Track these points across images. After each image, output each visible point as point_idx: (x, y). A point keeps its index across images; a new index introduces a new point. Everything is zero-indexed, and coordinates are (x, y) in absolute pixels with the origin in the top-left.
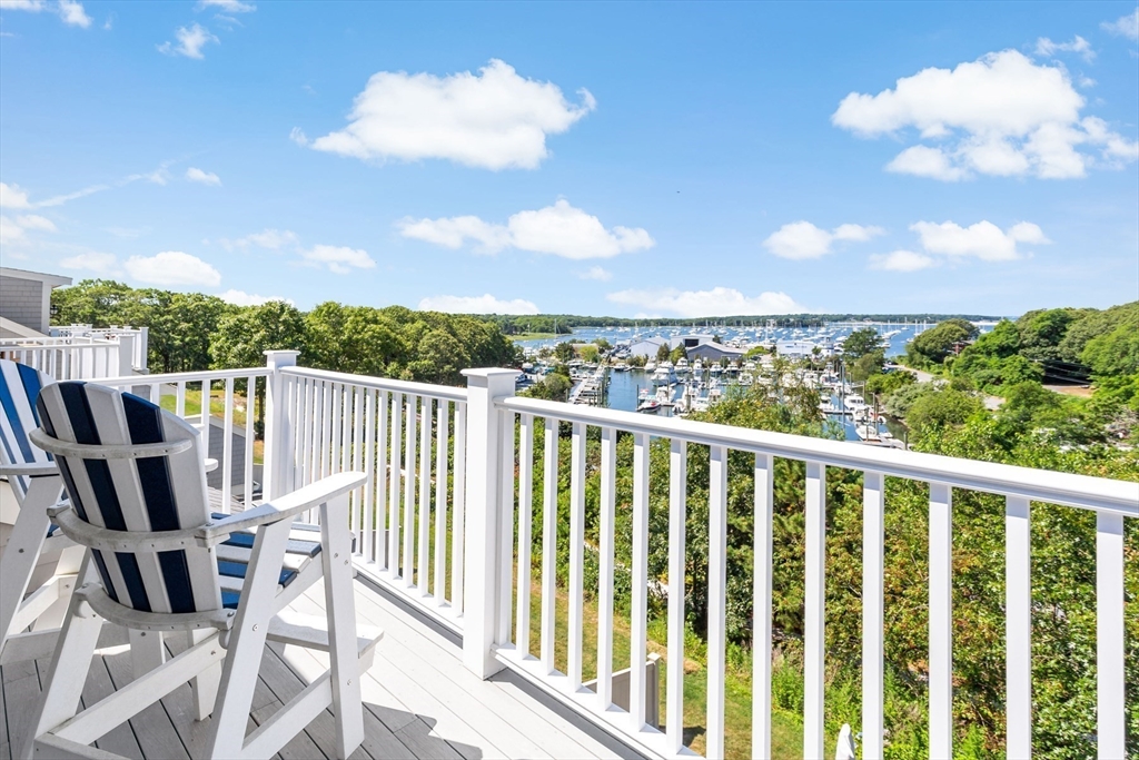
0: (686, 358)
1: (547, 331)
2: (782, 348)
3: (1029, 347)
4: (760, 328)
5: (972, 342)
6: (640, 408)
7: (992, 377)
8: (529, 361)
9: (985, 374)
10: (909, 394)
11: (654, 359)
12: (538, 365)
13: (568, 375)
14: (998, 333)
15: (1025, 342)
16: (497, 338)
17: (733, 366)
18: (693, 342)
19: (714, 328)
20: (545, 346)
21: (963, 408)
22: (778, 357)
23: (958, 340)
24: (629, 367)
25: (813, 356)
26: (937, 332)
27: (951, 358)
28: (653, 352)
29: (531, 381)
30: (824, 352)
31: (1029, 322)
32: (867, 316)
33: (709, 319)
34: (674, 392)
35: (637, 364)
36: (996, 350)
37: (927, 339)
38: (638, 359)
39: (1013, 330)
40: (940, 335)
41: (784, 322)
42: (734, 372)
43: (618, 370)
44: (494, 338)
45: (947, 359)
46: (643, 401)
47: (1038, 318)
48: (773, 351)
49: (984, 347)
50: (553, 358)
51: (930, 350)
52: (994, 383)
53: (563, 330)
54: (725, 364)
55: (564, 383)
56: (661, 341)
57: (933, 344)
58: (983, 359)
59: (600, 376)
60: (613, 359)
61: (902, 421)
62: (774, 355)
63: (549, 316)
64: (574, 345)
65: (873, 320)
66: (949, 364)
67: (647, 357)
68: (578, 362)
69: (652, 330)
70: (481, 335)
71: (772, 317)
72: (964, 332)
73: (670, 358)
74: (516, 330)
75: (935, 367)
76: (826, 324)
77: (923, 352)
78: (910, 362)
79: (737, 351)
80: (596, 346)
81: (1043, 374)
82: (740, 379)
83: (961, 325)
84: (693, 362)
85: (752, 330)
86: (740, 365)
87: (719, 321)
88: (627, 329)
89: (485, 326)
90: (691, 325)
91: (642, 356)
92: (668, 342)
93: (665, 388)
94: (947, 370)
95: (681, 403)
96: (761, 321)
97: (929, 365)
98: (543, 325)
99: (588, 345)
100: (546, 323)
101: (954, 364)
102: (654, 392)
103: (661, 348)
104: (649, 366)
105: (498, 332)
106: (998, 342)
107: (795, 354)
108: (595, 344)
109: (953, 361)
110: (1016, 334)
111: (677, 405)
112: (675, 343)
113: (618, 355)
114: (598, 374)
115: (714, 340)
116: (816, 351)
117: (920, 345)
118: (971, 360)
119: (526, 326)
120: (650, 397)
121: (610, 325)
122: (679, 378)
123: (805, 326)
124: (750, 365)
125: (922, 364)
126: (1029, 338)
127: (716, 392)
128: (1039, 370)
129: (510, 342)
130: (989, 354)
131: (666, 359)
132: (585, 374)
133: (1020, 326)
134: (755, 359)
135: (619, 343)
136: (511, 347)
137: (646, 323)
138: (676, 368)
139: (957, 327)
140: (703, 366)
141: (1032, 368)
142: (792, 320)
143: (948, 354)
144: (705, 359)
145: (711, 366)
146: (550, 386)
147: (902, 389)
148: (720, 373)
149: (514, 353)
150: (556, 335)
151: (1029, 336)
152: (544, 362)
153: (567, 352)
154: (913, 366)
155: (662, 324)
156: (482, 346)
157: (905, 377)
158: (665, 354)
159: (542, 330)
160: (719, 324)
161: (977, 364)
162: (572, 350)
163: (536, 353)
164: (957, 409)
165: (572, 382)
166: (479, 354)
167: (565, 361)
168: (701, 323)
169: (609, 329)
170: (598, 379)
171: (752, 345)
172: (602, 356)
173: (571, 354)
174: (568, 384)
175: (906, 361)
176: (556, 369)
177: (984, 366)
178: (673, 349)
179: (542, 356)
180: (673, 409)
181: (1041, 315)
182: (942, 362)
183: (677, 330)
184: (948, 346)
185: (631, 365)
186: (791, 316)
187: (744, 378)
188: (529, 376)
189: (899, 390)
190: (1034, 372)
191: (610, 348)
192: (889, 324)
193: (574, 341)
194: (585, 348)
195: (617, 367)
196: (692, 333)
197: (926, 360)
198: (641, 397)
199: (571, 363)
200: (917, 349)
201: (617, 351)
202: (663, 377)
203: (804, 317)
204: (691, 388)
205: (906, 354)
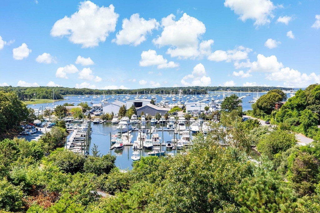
0: (136, 114)
1: (47, 98)
2: (188, 108)
3: (311, 105)
4: (174, 95)
5: (284, 103)
6: (112, 147)
7: (295, 122)
8: (38, 119)
9: (291, 120)
10: (258, 133)
11: (117, 115)
12: (44, 121)
13: (64, 127)
14: (297, 97)
15: (309, 102)
16: (16, 103)
17: (163, 119)
18: (139, 104)
19: (149, 95)
20: (48, 108)
21: (287, 140)
22: (187, 112)
23: (278, 101)
24: (102, 121)
25: (205, 112)
26: (268, 97)
27: (275, 112)
28: (116, 111)
29: (40, 133)
30: (211, 109)
31: (311, 91)
32: (229, 88)
33: (146, 89)
34: (132, 136)
35: (107, 119)
36: (296, 107)
37: (263, 101)
38: (108, 116)
39: (304, 96)
40: (269, 99)
41: (187, 91)
42: (164, 122)
43: (95, 123)
44: (14, 103)
45: (273, 112)
46: (114, 143)
47: (315, 89)
48: (183, 108)
49: (290, 105)
50: (53, 116)
51: (264, 107)
52: (295, 125)
53: (58, 97)
54: (159, 117)
55: (63, 133)
56: (121, 104)
57: (266, 104)
58: (290, 112)
59: (85, 127)
60: (92, 116)
61: (255, 148)
62: (184, 112)
63: (48, 88)
64: (67, 107)
65: (232, 90)
66: (274, 115)
67: (113, 113)
68: (70, 118)
69: (113, 96)
70: (5, 101)
71: (180, 88)
72: (280, 96)
73: (127, 114)
74: (26, 97)
75: (267, 117)
76: (208, 92)
77: (261, 108)
78: (254, 114)
79: (164, 109)
80: (81, 108)
81: (318, 119)
82: (168, 126)
83: (278, 93)
84: (140, 117)
85: (170, 96)
86: (167, 118)
87: (151, 91)
88: (99, 96)
89: (7, 94)
90: (136, 93)
91: (110, 113)
92: (125, 104)
93: (126, 134)
94: (273, 118)
95: (136, 143)
96: (175, 91)
97: (264, 116)
98: (44, 94)
99: (76, 107)
100: (47, 92)
101: (276, 115)
102: (120, 137)
103: (121, 108)
104: (114, 120)
105: (16, 99)
106: (297, 102)
107: (196, 111)
108: (80, 107)
109: (276, 113)
110: (305, 98)
111: (135, 145)
112: (129, 105)
113: (95, 113)
114: (83, 127)
115: (151, 102)
116: (207, 109)
117: (260, 104)
118: (285, 113)
119: (33, 94)
120: (118, 141)
121: (87, 94)
122: (133, 127)
123: (198, 93)
124: (172, 118)
125: (260, 115)
126: (311, 100)
127: (156, 135)
128: (317, 117)
129: (25, 106)
130: (292, 109)
131: (124, 115)
132: (76, 126)
133: (307, 93)
134: (175, 114)
135: (94, 105)
136: (26, 109)
137: (109, 92)
138: (131, 121)
139: (277, 94)
140: (146, 119)
141: (314, 116)
142: (191, 90)
143: (273, 109)
144: (147, 114)
145: (150, 119)
146: (54, 135)
147: (254, 130)
148: (156, 123)
149: (28, 113)
150: (53, 101)
151: (311, 99)
152: (48, 119)
153: (62, 111)
154: (256, 116)
155: (119, 93)
156: (6, 109)
157: (255, 123)
158: (123, 112)
159: (44, 97)
160: (151, 92)
161: (288, 115)
162: (65, 110)
163: (41, 113)
164: (284, 141)
165: (67, 132)
166: (4, 114)
167: (62, 118)
168: (142, 92)
169: (87, 96)
170: (85, 130)
171: (172, 106)
172: (85, 114)
173: (65, 113)
174: (65, 133)
175: (252, 114)
176: (56, 124)
177: (290, 116)
178: (127, 109)
179: (46, 115)
180: (133, 147)
181: (316, 87)
182: (270, 114)
183: (128, 96)
184: (273, 105)
185: (103, 119)
186: (190, 88)
187: (170, 126)
188: (39, 129)
189: (253, 131)
190: (315, 119)
191: (89, 109)
192: (241, 92)
193: (67, 105)
194: (74, 109)
195: (95, 121)
196: (137, 99)
197: (262, 113)
198: (113, 140)
199: (66, 119)
200: (258, 107)
201: (94, 111)
202: (124, 127)
203: (197, 88)
204: (142, 133)
205: (252, 110)
